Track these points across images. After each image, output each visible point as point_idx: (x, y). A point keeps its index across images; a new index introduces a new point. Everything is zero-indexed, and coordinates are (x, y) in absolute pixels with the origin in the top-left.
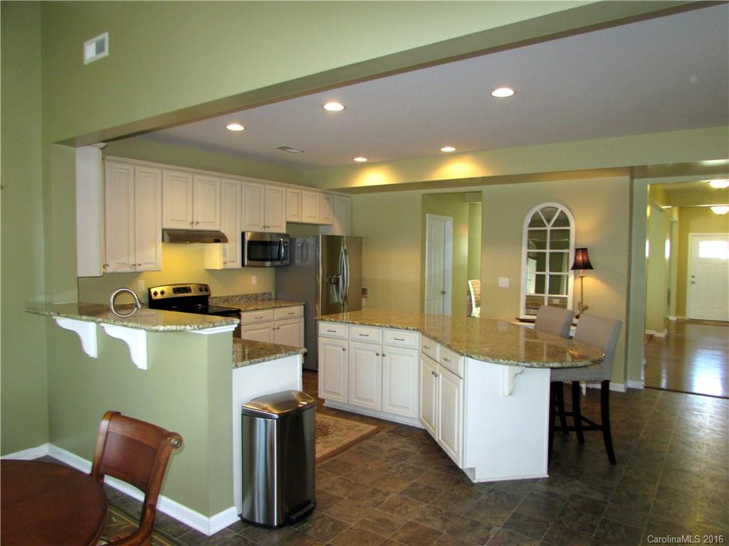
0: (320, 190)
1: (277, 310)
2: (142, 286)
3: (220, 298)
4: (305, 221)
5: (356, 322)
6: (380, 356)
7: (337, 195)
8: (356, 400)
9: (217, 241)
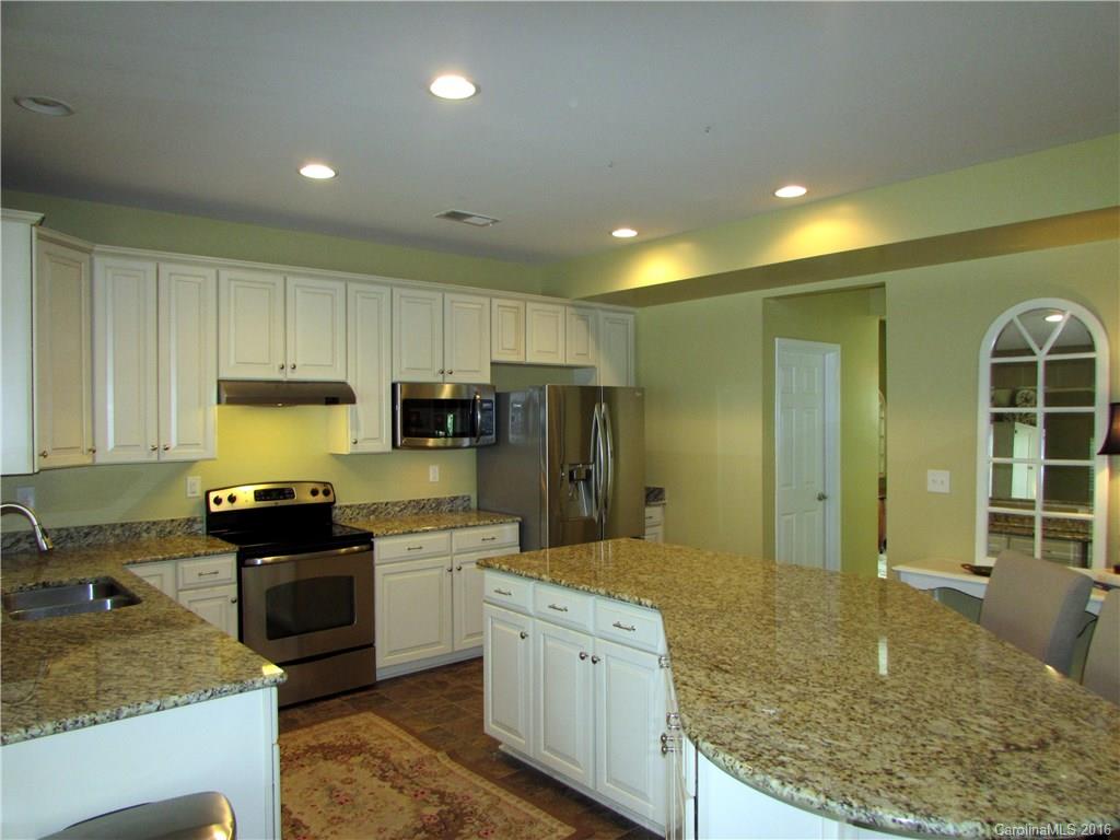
0: (567, 301)
1: (457, 534)
2: (195, 485)
3: (360, 507)
4: (531, 359)
5: (544, 577)
6: (589, 660)
7: (603, 310)
8: (546, 753)
9: (332, 400)
